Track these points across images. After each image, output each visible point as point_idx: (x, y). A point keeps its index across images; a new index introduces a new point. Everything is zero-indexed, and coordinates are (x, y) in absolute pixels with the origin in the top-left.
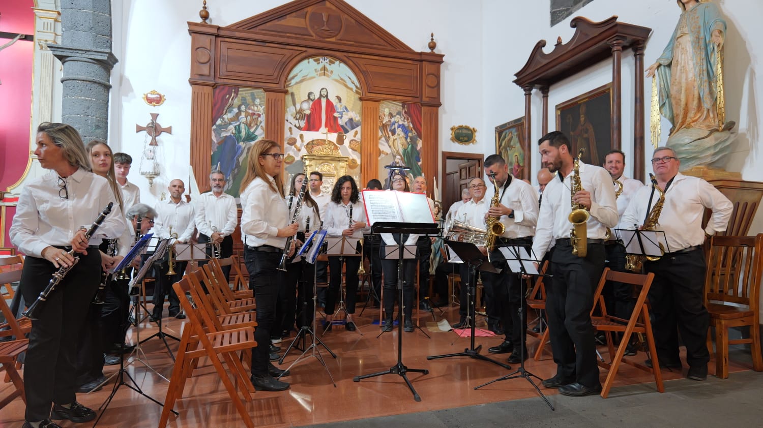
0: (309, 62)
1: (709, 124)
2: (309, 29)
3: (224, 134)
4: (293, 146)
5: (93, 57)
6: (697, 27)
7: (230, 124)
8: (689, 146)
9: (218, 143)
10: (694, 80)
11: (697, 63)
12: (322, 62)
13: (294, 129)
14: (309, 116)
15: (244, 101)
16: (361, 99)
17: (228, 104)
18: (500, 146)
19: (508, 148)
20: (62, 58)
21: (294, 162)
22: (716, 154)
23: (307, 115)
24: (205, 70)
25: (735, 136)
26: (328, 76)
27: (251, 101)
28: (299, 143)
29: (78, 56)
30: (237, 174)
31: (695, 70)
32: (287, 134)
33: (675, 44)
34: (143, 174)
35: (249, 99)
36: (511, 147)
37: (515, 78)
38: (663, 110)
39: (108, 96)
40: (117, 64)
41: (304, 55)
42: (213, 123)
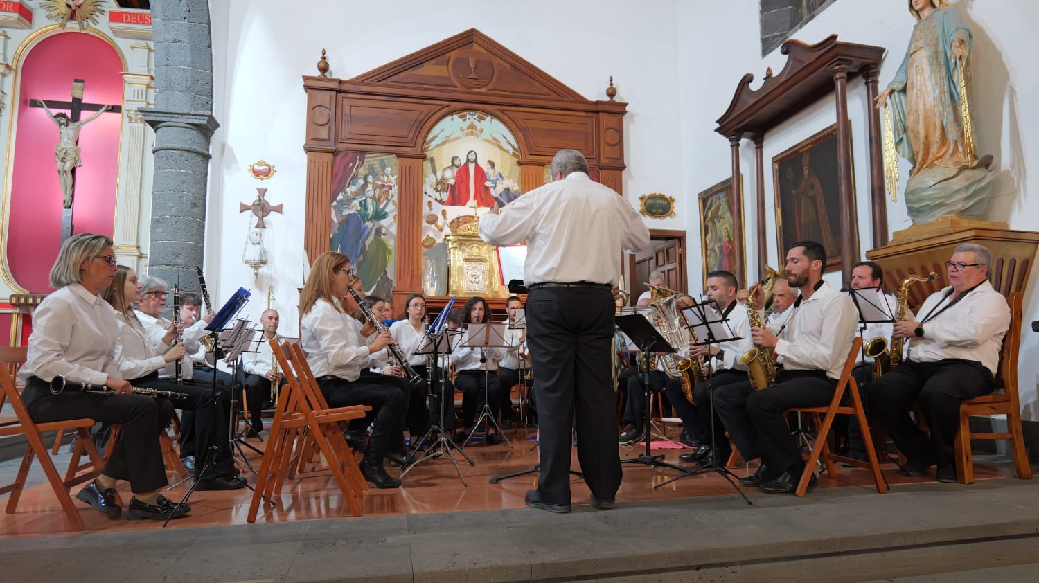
0: (452, 119)
1: (958, 160)
2: (452, 77)
3: (346, 212)
4: (433, 225)
5: (190, 121)
6: (934, 38)
7: (354, 199)
8: (932, 190)
9: (339, 223)
10: (934, 106)
11: (936, 84)
12: (469, 119)
13: (435, 204)
14: (453, 187)
15: (371, 171)
16: (520, 163)
17: (352, 175)
18: (705, 218)
19: (715, 220)
20: (154, 125)
21: (435, 245)
22: (968, 198)
23: (451, 185)
24: (324, 133)
25: (994, 174)
26: (477, 136)
27: (379, 169)
28: (440, 221)
29: (173, 120)
30: (363, 262)
31: (934, 93)
32: (425, 210)
33: (909, 63)
34: (246, 262)
35: (377, 167)
36: (719, 218)
37: (718, 125)
38: (900, 148)
39: (207, 168)
40: (218, 129)
41: (446, 110)
42: (333, 198)
